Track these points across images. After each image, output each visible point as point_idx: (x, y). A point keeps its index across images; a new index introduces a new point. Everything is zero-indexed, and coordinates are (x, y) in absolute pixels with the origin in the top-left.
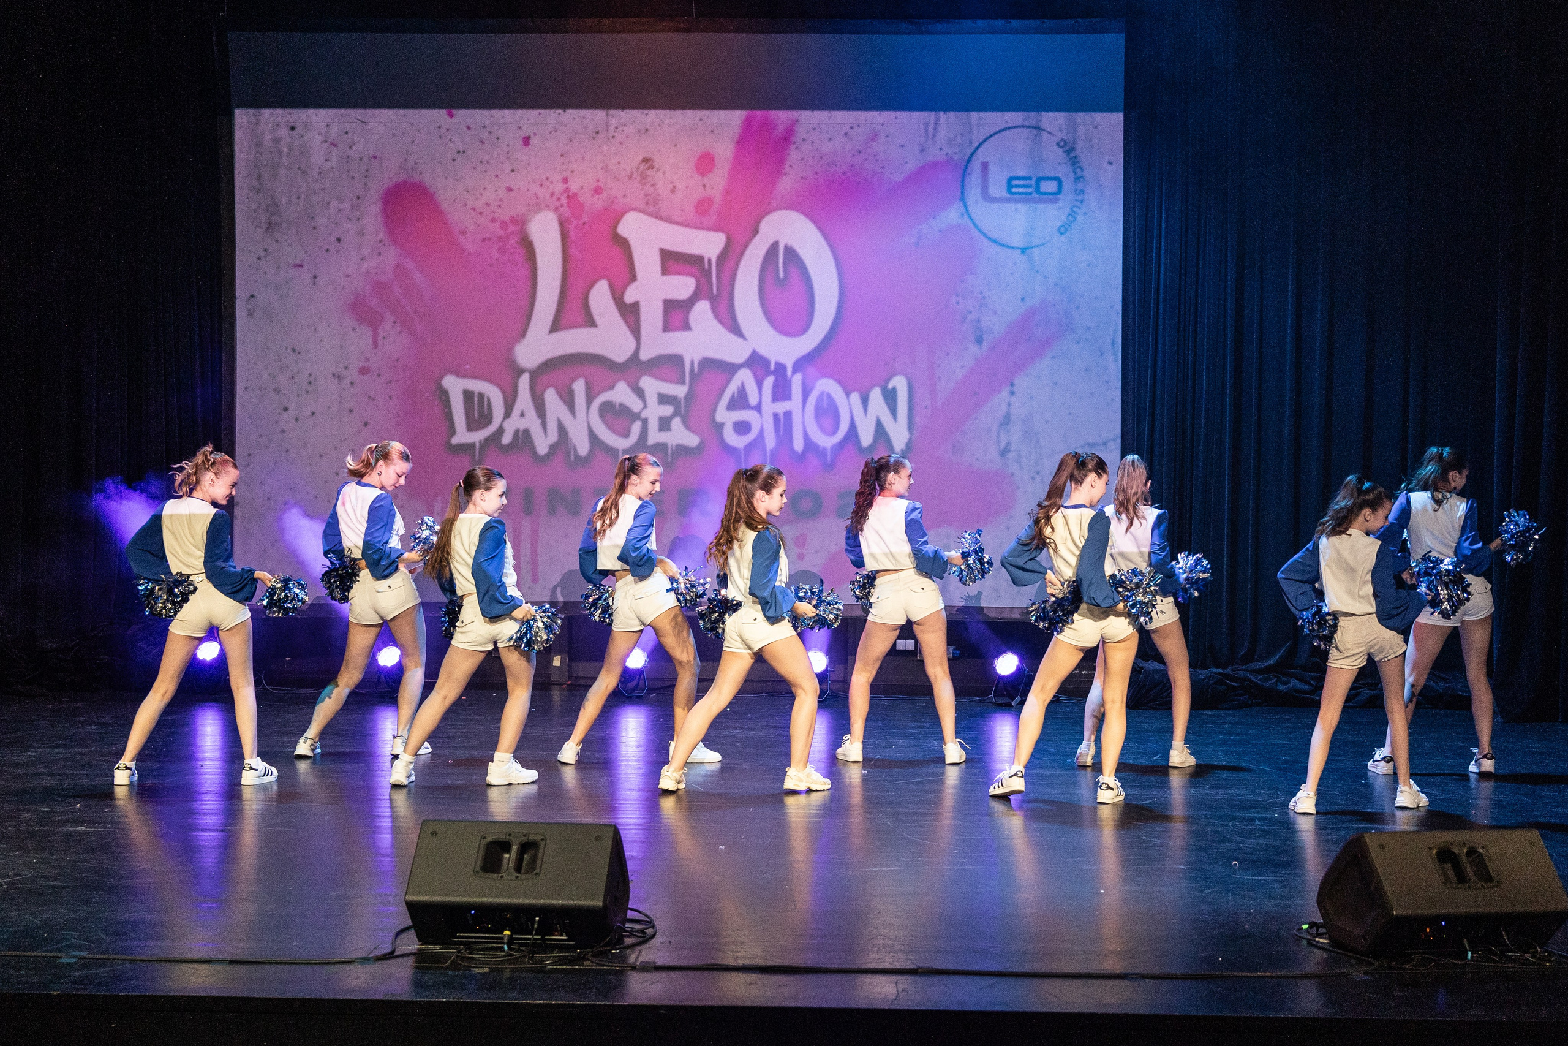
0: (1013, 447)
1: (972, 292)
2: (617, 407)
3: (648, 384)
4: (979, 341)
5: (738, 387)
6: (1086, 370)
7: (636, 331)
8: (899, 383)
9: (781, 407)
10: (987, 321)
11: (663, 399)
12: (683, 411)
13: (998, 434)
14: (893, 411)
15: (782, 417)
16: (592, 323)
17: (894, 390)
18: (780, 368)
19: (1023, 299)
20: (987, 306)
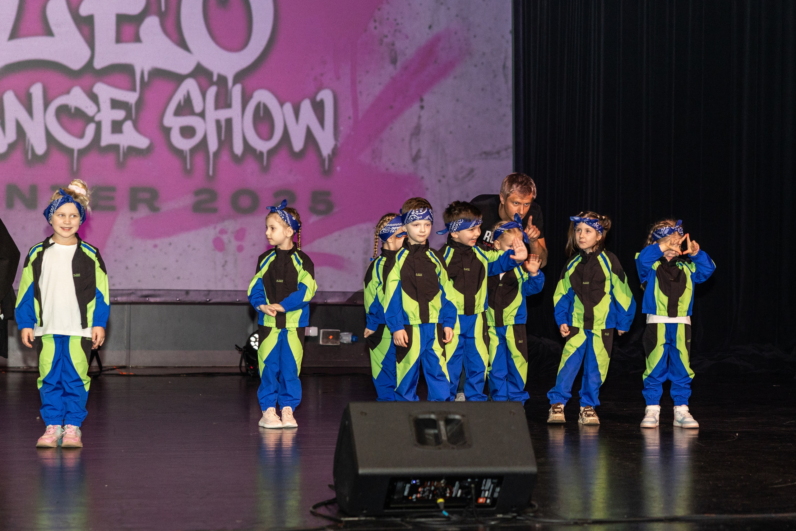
0: (424, 153)
1: (388, 19)
2: (73, 110)
3: (101, 89)
4: (394, 61)
5: (184, 96)
6: (483, 90)
7: (90, 42)
8: (326, 96)
9: (223, 114)
10: (399, 45)
11: (116, 104)
12: (134, 116)
13: (410, 143)
14: (321, 121)
15: (223, 124)
16: (49, 32)
17: (322, 102)
18: (222, 80)
19: (430, 27)
20: (400, 31)
